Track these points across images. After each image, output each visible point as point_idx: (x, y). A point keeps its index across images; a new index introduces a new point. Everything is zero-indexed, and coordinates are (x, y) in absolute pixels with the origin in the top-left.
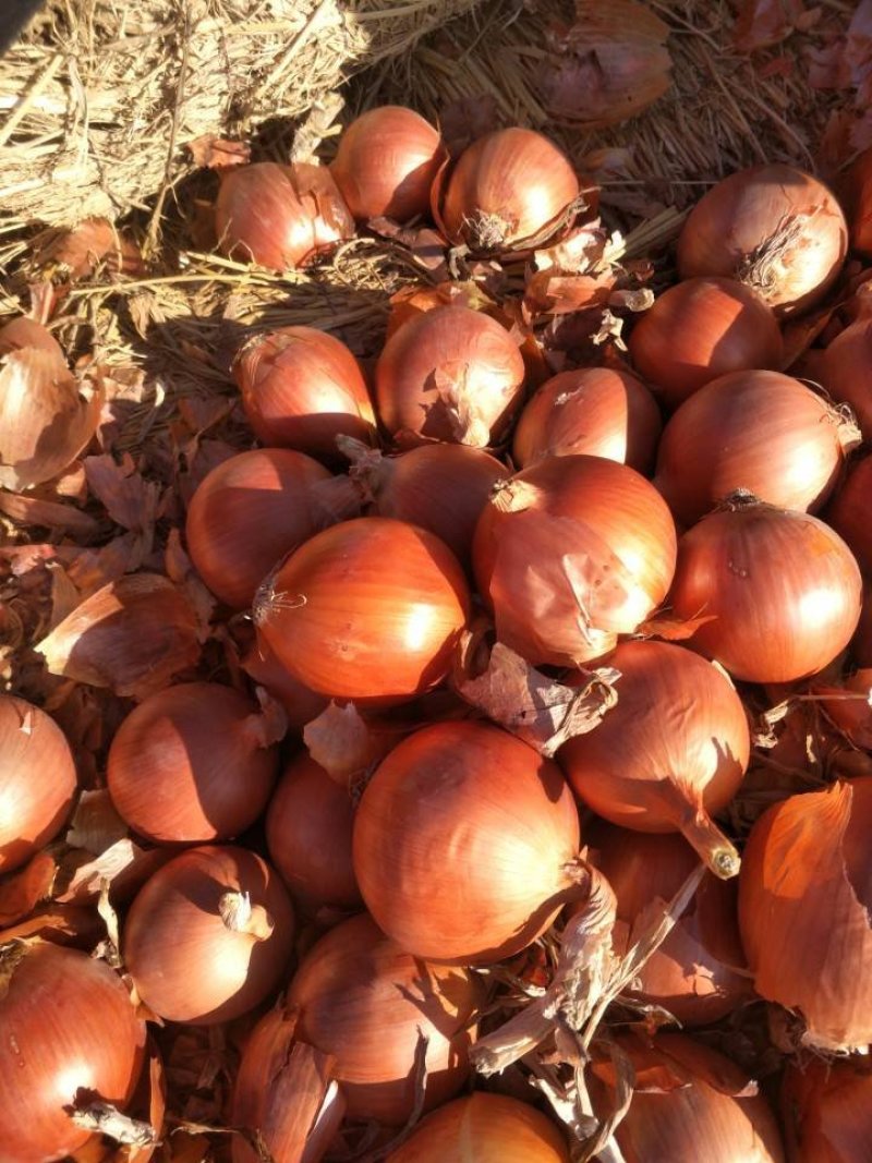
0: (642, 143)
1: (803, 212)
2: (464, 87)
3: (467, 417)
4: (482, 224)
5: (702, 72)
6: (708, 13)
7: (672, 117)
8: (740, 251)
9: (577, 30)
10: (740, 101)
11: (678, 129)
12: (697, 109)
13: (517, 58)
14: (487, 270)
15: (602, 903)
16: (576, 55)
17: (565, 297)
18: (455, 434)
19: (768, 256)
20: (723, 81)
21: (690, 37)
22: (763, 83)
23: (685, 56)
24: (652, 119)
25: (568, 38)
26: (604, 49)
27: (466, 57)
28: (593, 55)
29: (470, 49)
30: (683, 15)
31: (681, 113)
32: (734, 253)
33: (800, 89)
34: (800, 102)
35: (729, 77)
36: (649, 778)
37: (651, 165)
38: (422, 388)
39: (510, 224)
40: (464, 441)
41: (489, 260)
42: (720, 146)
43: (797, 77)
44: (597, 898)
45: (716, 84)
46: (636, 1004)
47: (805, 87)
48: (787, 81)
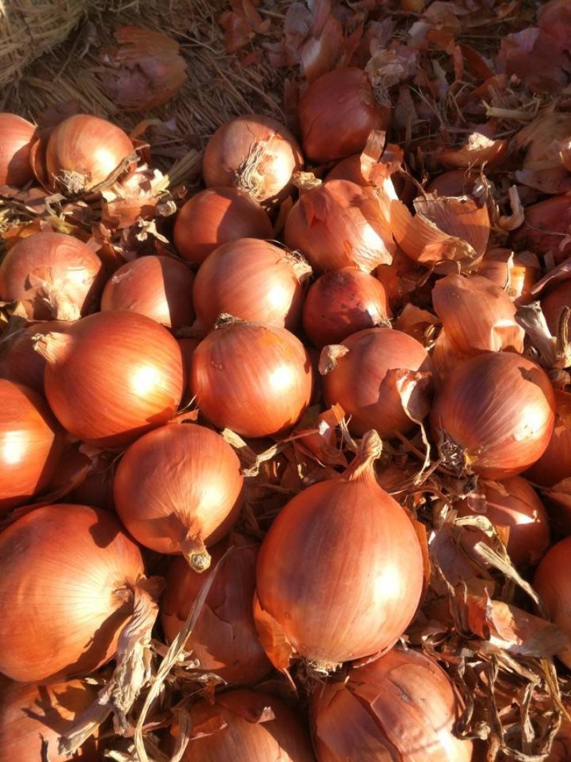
0: (180, 117)
1: (264, 140)
2: (60, 97)
3: (56, 302)
4: (67, 179)
5: (211, 69)
6: (207, 32)
7: (196, 98)
8: (231, 169)
9: (123, 52)
10: (234, 83)
11: (200, 104)
12: (210, 91)
13: (93, 76)
14: (76, 208)
15: (142, 612)
16: (127, 68)
17: (122, 215)
18: (53, 315)
19: (247, 169)
20: (223, 72)
21: (200, 48)
22: (246, 70)
23: (199, 60)
24: (184, 101)
25: (118, 58)
26: (143, 61)
27: (58, 78)
28: (138, 66)
29: (61, 72)
30: (193, 36)
31: (201, 95)
32: (229, 171)
33: (267, 69)
34: (269, 78)
35: (226, 69)
36: (161, 516)
37: (186, 128)
38: (24, 289)
39: (86, 176)
40: (58, 318)
41: (77, 201)
42: (228, 111)
43: (265, 63)
44: (138, 609)
45: (219, 74)
46: (196, 676)
47: (270, 68)
48: (259, 66)
